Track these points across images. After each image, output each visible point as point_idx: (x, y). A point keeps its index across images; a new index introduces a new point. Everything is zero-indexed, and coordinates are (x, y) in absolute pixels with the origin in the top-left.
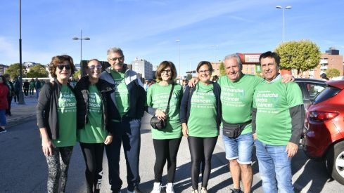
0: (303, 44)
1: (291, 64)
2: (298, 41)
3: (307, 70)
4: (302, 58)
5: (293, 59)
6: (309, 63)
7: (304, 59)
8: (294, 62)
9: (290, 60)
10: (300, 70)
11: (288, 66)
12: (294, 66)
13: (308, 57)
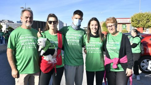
0: (146, 15)
1: (139, 25)
2: (144, 13)
3: (148, 28)
4: (145, 22)
5: (140, 22)
6: (149, 24)
7: (147, 22)
8: (141, 24)
9: (139, 23)
10: (145, 28)
11: (138, 26)
12: (141, 26)
13: (149, 21)
